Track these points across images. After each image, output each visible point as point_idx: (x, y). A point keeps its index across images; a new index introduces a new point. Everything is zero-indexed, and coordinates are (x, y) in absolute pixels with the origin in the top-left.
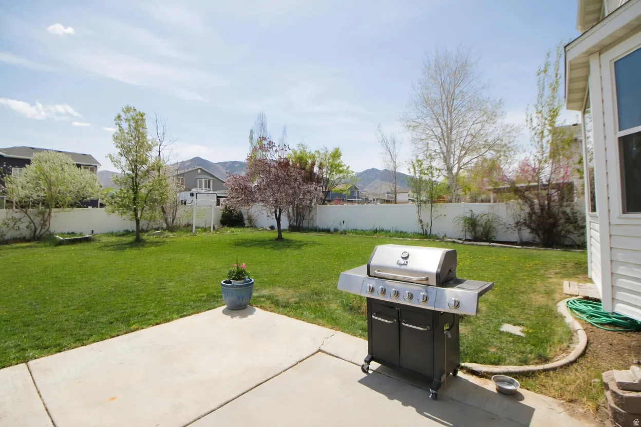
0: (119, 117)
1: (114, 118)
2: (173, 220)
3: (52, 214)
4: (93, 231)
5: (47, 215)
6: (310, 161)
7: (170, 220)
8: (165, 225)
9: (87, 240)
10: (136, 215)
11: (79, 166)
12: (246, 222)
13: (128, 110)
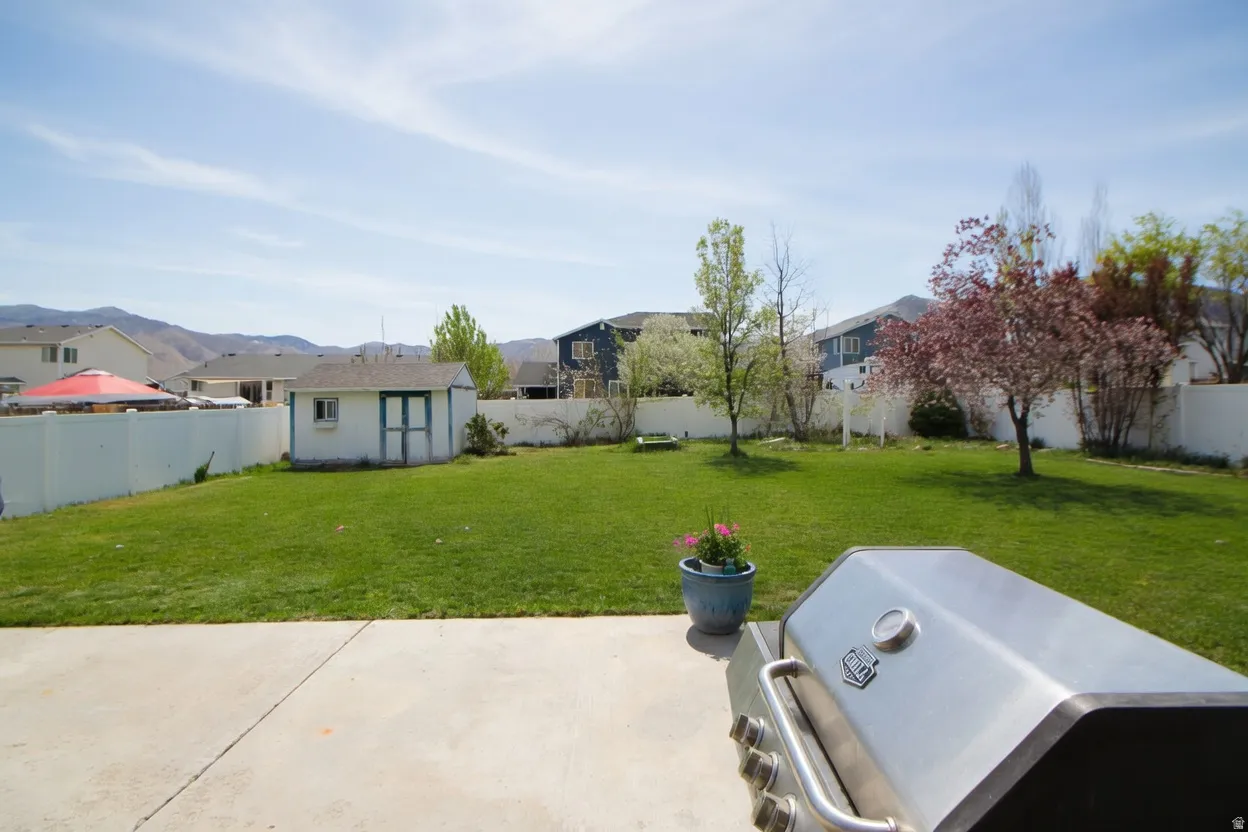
0: (703, 243)
1: (695, 247)
2: (808, 419)
3: (638, 405)
4: (686, 433)
5: (632, 407)
6: (1177, 262)
7: (801, 416)
8: (793, 429)
9: (671, 447)
10: (731, 408)
11: (694, 332)
12: (970, 428)
13: (717, 227)
